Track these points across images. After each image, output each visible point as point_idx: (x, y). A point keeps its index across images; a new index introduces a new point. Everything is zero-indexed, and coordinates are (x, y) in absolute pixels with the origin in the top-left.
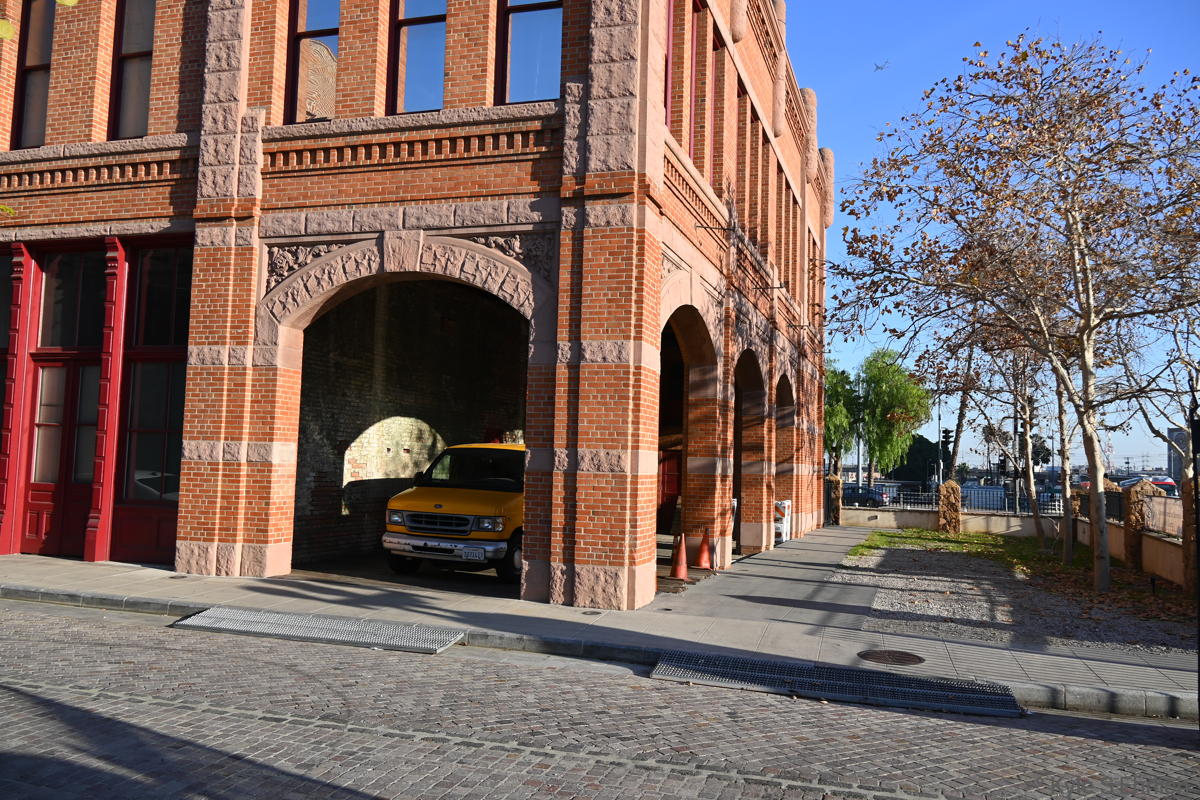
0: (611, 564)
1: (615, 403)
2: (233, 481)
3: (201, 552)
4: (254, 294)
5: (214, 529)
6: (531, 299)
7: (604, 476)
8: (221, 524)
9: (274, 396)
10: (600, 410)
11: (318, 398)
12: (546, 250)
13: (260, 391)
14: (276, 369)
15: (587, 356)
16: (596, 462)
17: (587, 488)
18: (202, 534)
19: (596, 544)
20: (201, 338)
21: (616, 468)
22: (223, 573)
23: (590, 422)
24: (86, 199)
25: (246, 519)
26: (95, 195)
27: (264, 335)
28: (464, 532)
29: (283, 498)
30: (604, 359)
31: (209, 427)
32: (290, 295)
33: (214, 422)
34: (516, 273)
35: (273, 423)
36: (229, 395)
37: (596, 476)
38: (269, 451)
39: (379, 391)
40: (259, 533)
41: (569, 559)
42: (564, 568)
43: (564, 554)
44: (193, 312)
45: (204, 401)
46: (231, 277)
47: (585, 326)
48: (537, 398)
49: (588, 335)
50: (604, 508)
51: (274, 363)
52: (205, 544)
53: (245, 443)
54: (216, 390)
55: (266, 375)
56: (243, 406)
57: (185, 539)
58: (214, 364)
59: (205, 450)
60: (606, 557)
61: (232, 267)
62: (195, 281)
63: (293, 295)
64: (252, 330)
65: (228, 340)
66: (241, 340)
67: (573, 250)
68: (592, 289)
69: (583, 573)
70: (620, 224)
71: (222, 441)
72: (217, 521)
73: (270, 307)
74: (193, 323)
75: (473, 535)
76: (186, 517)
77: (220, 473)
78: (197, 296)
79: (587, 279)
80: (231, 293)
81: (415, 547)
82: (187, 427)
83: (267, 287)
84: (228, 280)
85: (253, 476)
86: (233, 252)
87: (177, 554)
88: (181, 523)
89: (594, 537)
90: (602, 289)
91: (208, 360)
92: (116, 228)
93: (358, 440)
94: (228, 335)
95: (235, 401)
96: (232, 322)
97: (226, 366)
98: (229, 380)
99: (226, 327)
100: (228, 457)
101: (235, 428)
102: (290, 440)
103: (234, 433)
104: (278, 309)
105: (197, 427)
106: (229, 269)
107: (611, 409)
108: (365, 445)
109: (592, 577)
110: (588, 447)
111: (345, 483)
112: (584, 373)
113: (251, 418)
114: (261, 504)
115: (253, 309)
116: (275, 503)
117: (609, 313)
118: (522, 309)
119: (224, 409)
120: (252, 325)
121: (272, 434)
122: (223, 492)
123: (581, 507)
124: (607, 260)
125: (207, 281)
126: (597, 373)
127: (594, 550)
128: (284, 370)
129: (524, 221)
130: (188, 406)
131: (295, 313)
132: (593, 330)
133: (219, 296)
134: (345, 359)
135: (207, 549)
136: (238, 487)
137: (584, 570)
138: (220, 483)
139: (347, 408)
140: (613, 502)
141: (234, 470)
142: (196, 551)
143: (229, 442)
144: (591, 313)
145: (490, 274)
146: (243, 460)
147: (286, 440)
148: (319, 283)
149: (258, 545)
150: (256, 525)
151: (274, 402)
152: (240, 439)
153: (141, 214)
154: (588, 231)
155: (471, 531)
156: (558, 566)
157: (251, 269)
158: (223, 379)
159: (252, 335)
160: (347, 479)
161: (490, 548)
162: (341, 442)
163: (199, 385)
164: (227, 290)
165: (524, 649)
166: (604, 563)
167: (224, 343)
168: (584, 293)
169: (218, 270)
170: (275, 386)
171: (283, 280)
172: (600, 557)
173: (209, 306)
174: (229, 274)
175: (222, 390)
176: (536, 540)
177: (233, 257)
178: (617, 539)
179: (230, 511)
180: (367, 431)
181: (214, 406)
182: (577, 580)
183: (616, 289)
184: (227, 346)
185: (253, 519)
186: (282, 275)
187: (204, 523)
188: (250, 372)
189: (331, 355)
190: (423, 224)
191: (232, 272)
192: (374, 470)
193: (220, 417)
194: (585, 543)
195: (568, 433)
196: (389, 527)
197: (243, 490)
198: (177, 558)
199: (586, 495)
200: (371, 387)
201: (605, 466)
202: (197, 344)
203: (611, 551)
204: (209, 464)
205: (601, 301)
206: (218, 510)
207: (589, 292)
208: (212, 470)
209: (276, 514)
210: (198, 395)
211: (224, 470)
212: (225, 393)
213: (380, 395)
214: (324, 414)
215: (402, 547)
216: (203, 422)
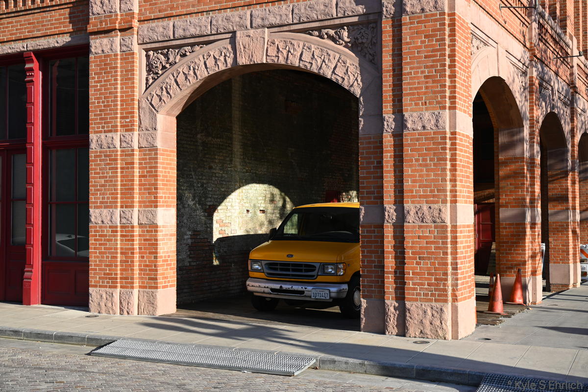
0: (436, 301)
1: (435, 165)
2: (129, 240)
3: (108, 297)
4: (137, 90)
5: (116, 278)
6: (359, 80)
7: (427, 227)
8: (121, 274)
9: (156, 171)
10: (422, 170)
11: (190, 171)
12: (370, 37)
13: (146, 168)
14: (157, 150)
15: (409, 126)
16: (420, 215)
17: (412, 237)
18: (108, 282)
19: (423, 284)
20: (98, 128)
21: (438, 220)
22: (125, 312)
23: (414, 181)
24: (8, 23)
25: (141, 270)
26: (14, 20)
27: (146, 123)
28: (313, 276)
29: (167, 252)
30: (424, 127)
31: (108, 198)
32: (164, 89)
33: (112, 194)
34: (346, 58)
35: (156, 193)
36: (122, 172)
37: (420, 227)
38: (154, 215)
39: (238, 164)
40: (151, 282)
41: (401, 297)
42: (397, 305)
43: (396, 293)
44: (92, 107)
45: (103, 177)
46: (119, 78)
47: (406, 100)
48: (368, 163)
49: (409, 108)
50: (428, 253)
51: (155, 145)
52: (110, 290)
53: (136, 210)
54: (112, 168)
55: (149, 154)
56: (133, 180)
57: (95, 286)
58: (109, 148)
59: (106, 216)
60: (432, 295)
61: (119, 70)
62: (92, 82)
63: (166, 89)
64: (137, 119)
65: (119, 128)
66: (129, 128)
67: (393, 36)
68: (411, 68)
69: (413, 309)
70: (433, 10)
71: (119, 209)
72: (119, 272)
73: (150, 100)
74: (92, 116)
75: (319, 279)
76: (96, 270)
77: (119, 234)
78: (93, 95)
79: (406, 59)
80: (119, 90)
81: (272, 290)
82: (92, 199)
83: (147, 84)
84: (116, 80)
85: (144, 236)
86: (119, 57)
87: (90, 298)
88: (91, 274)
89: (421, 279)
90: (420, 68)
91: (105, 145)
92: (32, 45)
93: (223, 204)
94: (119, 124)
95: (127, 176)
96: (121, 113)
97: (119, 149)
98: (122, 160)
99: (117, 118)
100: (124, 221)
101: (129, 198)
102: (170, 206)
103: (128, 202)
104: (156, 101)
105: (99, 198)
106: (116, 72)
107: (432, 170)
108: (229, 208)
109: (421, 313)
110: (413, 202)
111: (215, 239)
112: (407, 140)
113: (140, 189)
114: (151, 258)
115: (136, 102)
116: (161, 257)
117: (427, 88)
118: (352, 89)
119: (119, 183)
120: (136, 115)
121: (157, 202)
122: (121, 249)
123: (409, 253)
124: (422, 42)
125: (101, 82)
126: (418, 140)
127: (421, 289)
128: (163, 150)
129: (350, 14)
130: (92, 182)
131: (169, 103)
132: (413, 103)
133: (110, 93)
134: (210, 138)
135: (112, 294)
136: (133, 245)
137: (414, 306)
138: (119, 242)
139: (214, 179)
140: (436, 248)
141: (129, 231)
142: (104, 296)
143: (124, 209)
144: (411, 89)
145: (324, 61)
146: (136, 223)
147: (167, 206)
148: (186, 78)
149: (150, 290)
150: (148, 275)
151: (156, 176)
152: (132, 207)
153: (49, 32)
154: (406, 19)
155: (318, 275)
156: (391, 303)
157: (133, 70)
158: (116, 160)
159: (137, 123)
160: (216, 236)
161: (334, 289)
162: (210, 206)
163: (99, 165)
164: (116, 88)
165: (366, 372)
166: (431, 300)
167: (116, 131)
168: (404, 71)
169: (109, 73)
170: (156, 163)
171: (158, 77)
172: (427, 295)
173: (103, 102)
174: (117, 76)
175: (117, 168)
176: (372, 282)
177: (119, 61)
178: (441, 280)
179: (128, 264)
180: (230, 197)
181: (111, 181)
182: (408, 314)
183: (432, 66)
184: (119, 133)
185: (145, 270)
186: (157, 73)
187: (108, 274)
188: (137, 153)
189: (199, 136)
190: (267, 23)
191: (119, 74)
192: (237, 228)
193: (117, 189)
194: (414, 284)
195: (395, 191)
196: (251, 274)
197: (136, 247)
198: (90, 301)
199: (413, 243)
200: (231, 161)
201: (428, 218)
202: (96, 132)
203: (436, 290)
204: (110, 227)
205: (418, 78)
206: (119, 263)
207: (409, 70)
208: (112, 231)
209: (163, 265)
210: (99, 173)
211: (122, 231)
212: (119, 170)
213: (239, 167)
214: (195, 185)
215: (262, 290)
216: (104, 194)
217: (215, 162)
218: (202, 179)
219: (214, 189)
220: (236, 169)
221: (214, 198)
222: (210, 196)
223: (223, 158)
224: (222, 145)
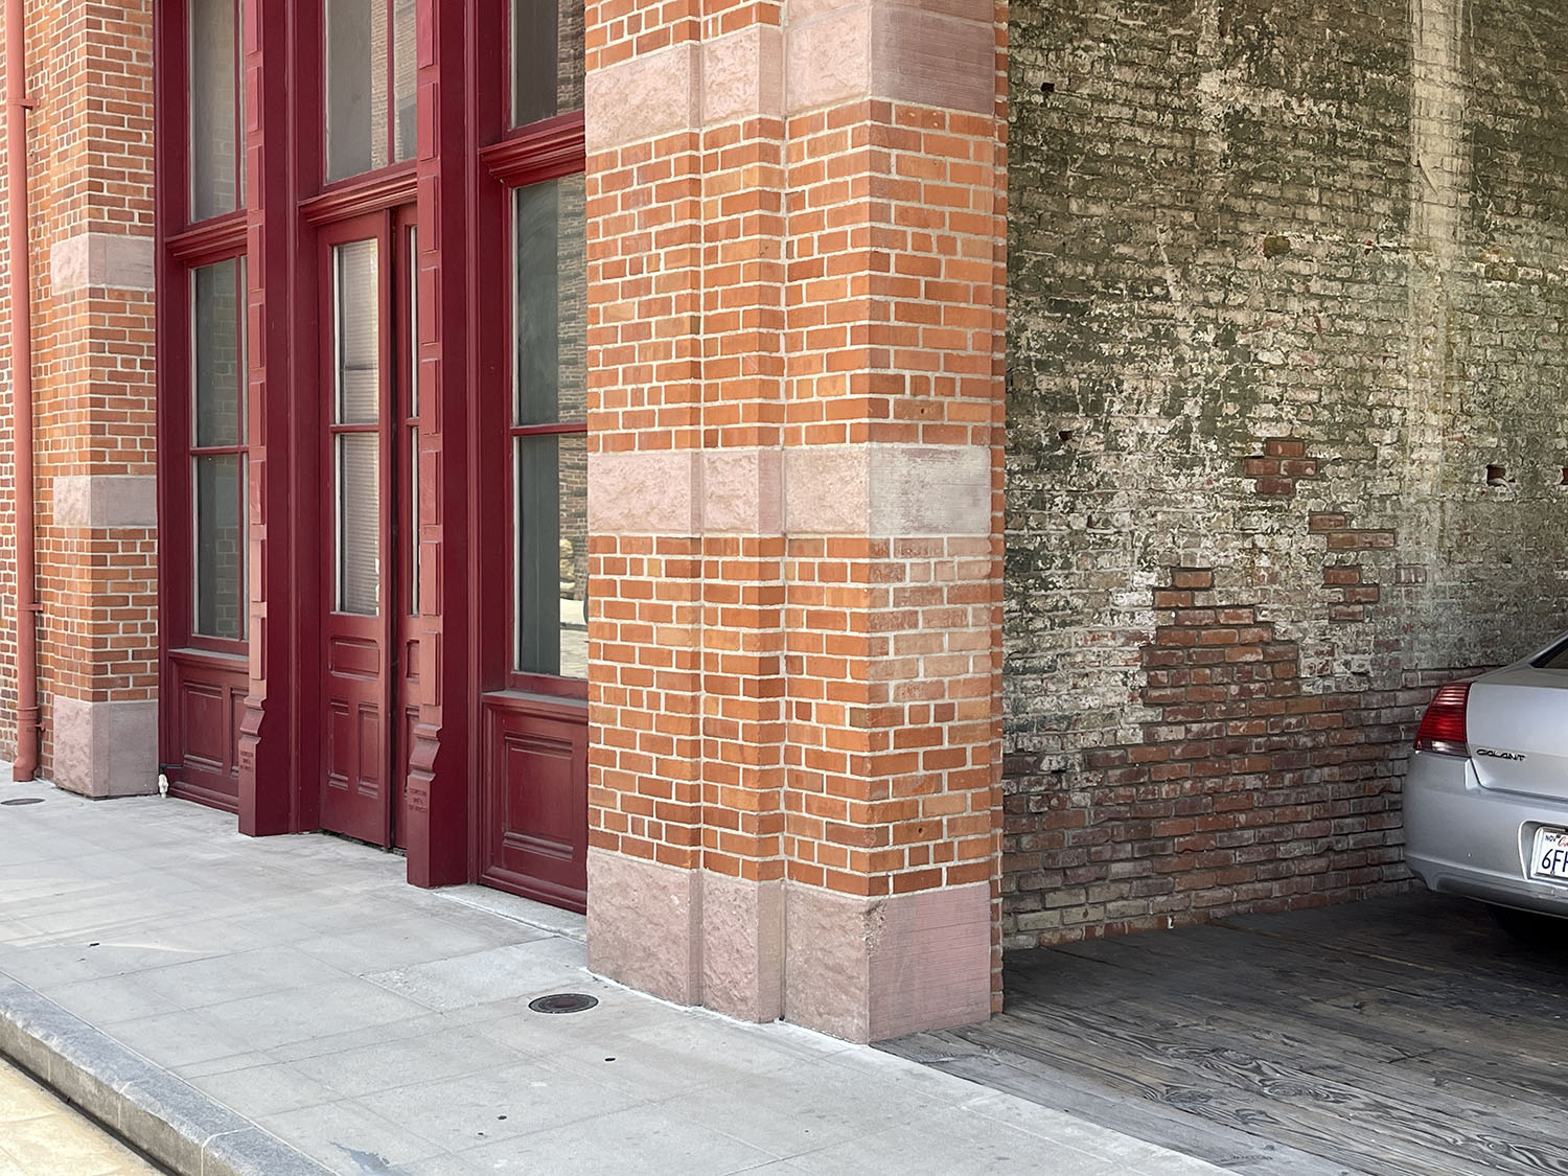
2: (736, 617)
5: (687, 813)
13: (815, 221)
14: (865, 111)
18: (655, 831)
20: (618, 30)
25: (795, 780)
45: (636, 288)
51: (857, 84)
55: (833, 143)
57: (610, 843)
59: (647, 490)
66: (735, 8)
71: (696, 450)
76: (613, 760)
82: (597, 400)
87: (590, 897)
88: (597, 777)
97: (694, 130)
98: (708, 189)
100: (717, 516)
101: (734, 391)
102: (957, 434)
105: (622, 398)
114: (838, 717)
116: (891, 716)
122: (709, 662)
130: (596, 314)
143: (717, 452)
149: (835, 896)
150: (824, 808)
152: (750, 437)
163: (622, 224)
179: (733, 743)
184: (692, 44)
185: (815, 782)
187: (656, 787)
198: (590, 914)
202: (608, 57)
208: (672, 571)
210: (620, 269)
211: (708, 571)
212: (697, 246)
213: (1447, 248)
216: (638, 374)
217: (1307, 222)
218: (1223, 305)
219: (1295, 357)
220: (1428, 261)
221: (1298, 407)
222: (1274, 392)
223: (1351, 202)
224: (1351, 135)
